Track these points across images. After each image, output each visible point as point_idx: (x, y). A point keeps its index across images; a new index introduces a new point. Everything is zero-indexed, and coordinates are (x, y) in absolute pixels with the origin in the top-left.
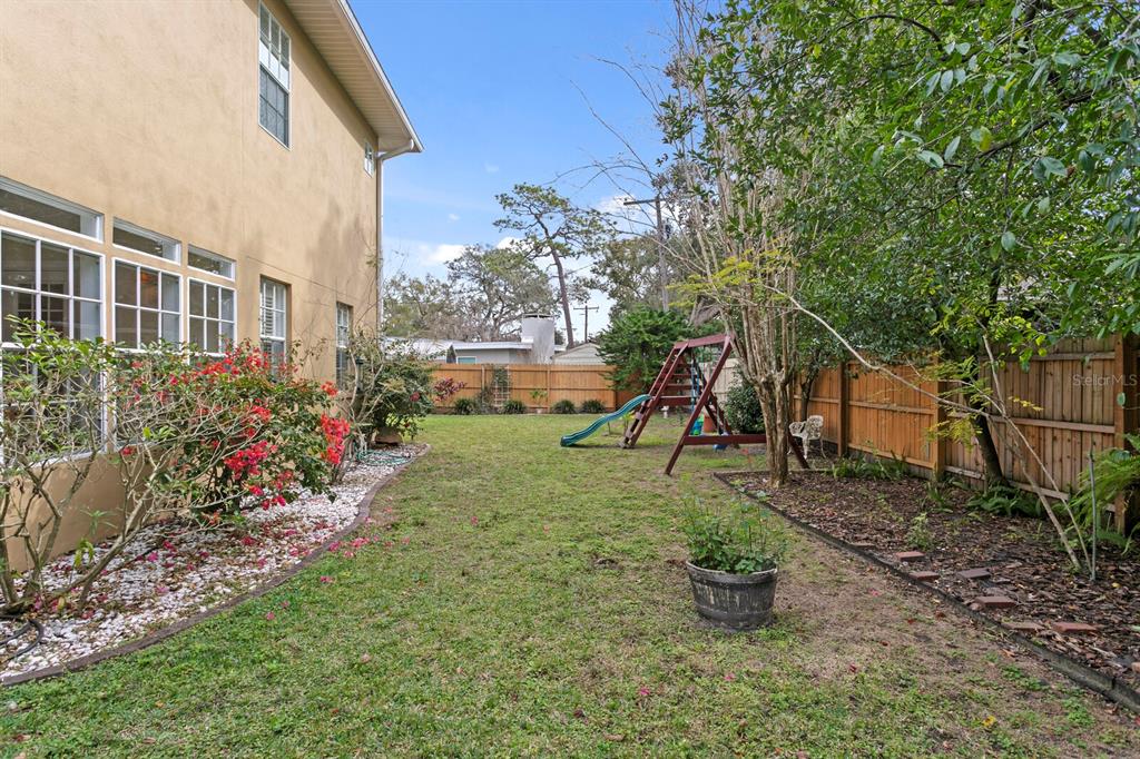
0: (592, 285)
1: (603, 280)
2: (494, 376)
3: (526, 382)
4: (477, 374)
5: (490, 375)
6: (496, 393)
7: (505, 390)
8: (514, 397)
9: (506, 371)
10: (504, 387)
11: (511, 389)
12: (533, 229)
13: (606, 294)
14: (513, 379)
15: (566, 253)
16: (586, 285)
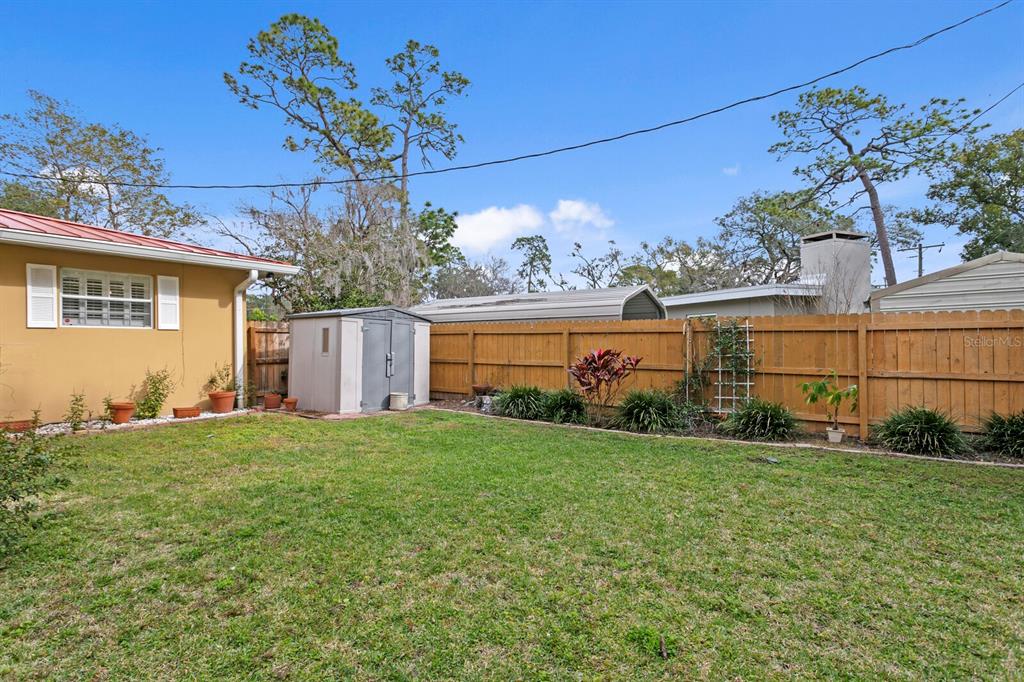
0: (928, 218)
1: (948, 208)
2: (714, 344)
3: (797, 358)
4: (675, 341)
5: (704, 342)
6: (719, 382)
7: (741, 375)
8: (765, 394)
9: (741, 333)
10: (740, 369)
11: (755, 375)
12: (828, 148)
13: (955, 228)
14: (760, 351)
15: (885, 173)
16: (918, 219)
